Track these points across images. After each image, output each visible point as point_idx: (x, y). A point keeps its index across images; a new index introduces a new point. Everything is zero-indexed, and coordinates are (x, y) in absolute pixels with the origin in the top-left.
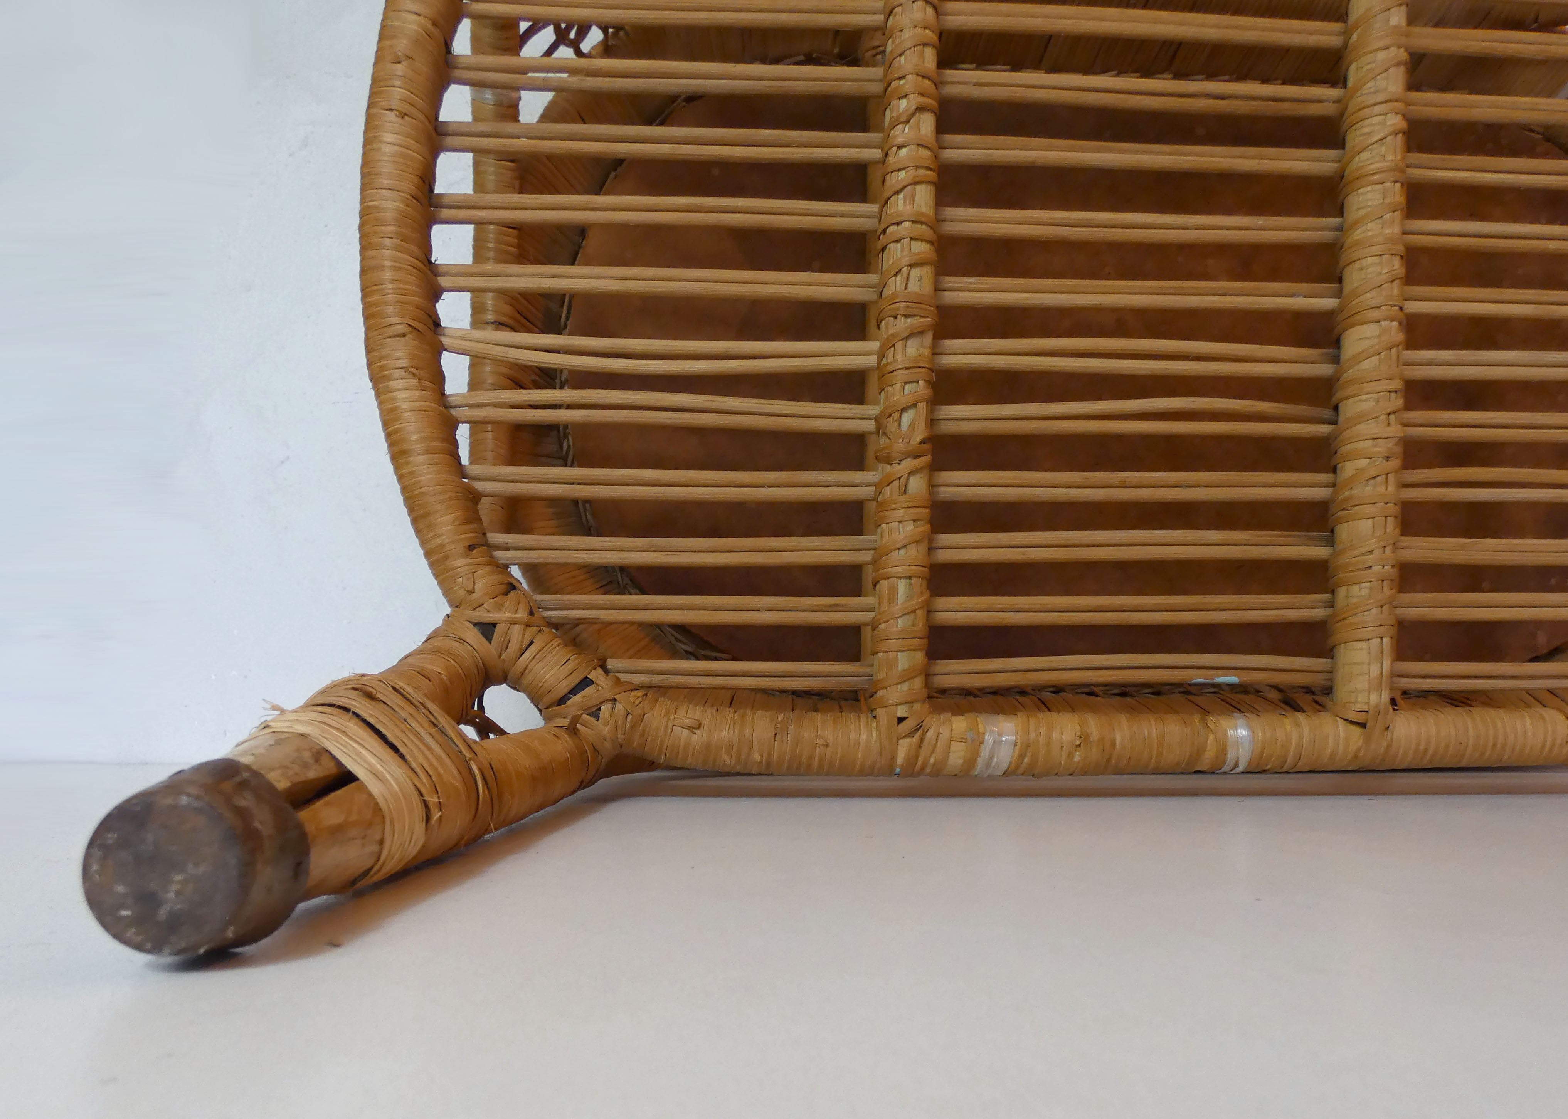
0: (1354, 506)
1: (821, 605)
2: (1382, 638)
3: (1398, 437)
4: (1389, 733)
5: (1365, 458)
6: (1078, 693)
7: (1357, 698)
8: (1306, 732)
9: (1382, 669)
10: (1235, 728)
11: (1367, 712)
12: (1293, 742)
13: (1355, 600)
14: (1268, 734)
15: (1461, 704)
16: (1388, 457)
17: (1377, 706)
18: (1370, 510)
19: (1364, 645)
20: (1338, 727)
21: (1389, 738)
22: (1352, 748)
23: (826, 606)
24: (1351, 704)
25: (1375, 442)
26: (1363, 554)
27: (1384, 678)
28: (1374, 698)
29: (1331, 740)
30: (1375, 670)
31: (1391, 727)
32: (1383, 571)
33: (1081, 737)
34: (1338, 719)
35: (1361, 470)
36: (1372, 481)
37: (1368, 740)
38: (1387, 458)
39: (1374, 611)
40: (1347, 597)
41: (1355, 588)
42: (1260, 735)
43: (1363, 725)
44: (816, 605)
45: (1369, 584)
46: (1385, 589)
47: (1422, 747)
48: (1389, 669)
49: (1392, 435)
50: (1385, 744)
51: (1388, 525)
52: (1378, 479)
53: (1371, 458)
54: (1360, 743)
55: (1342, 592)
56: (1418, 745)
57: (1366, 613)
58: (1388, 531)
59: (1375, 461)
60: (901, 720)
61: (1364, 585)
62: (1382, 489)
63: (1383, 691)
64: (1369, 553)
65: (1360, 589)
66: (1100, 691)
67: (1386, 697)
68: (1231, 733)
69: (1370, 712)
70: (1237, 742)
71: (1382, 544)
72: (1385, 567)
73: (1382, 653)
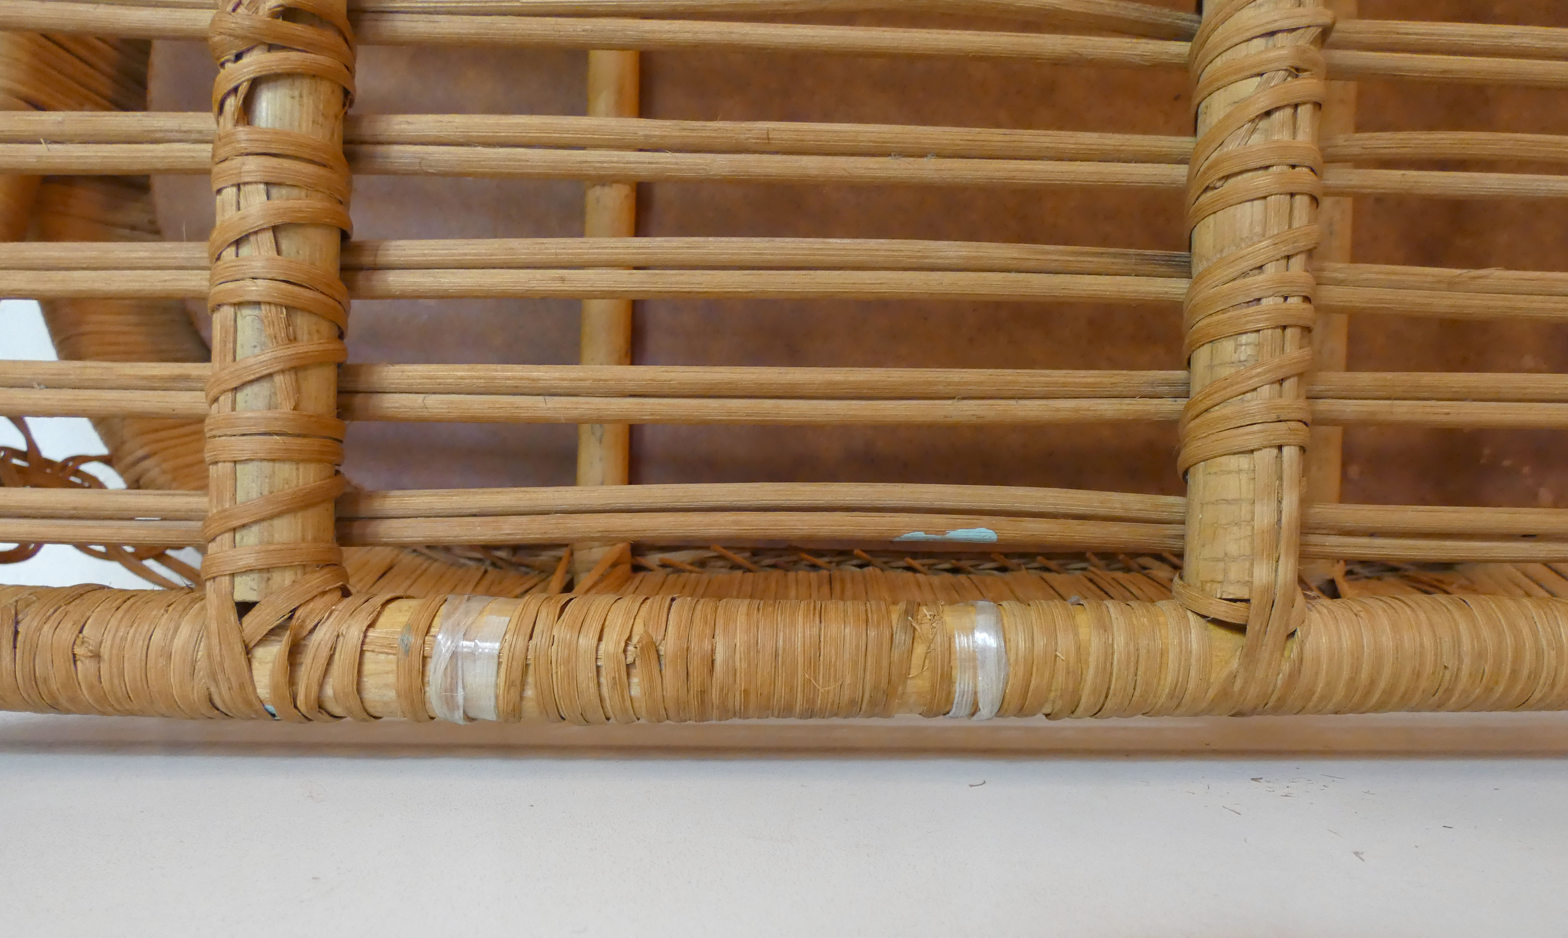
0: (1227, 177)
1: (154, 377)
2: (1280, 448)
3: (1318, 26)
4: (1294, 646)
5: (1252, 76)
6: (893, 568)
7: (1225, 572)
8: (1120, 641)
9: (1280, 512)
10: (971, 631)
11: (1247, 601)
12: (1092, 660)
13: (1227, 372)
14: (1040, 643)
15: (1429, 589)
16: (1297, 69)
17: (1269, 590)
18: (1261, 181)
19: (1243, 462)
20: (1188, 631)
21: (1294, 655)
22: (1218, 676)
23: (162, 378)
24: (1215, 585)
25: (1271, 41)
26: (1244, 274)
27: (1284, 534)
28: (1262, 574)
29: (1172, 655)
30: (1264, 515)
31: (1299, 633)
32: (1284, 306)
33: (636, 648)
34: (1190, 614)
35: (1240, 104)
36: (1263, 124)
37: (1250, 656)
38: (1296, 71)
39: (1265, 390)
40: (1211, 367)
41: (1228, 345)
42: (1022, 644)
43: (1240, 629)
44: (144, 378)
45: (1254, 335)
46: (1288, 348)
47: (1364, 676)
48: (1295, 514)
49: (1304, 22)
50: (1286, 667)
51: (1296, 213)
52: (1277, 116)
53: (1261, 75)
54: (1235, 664)
55: (1202, 357)
56: (1356, 669)
57: (1249, 395)
58: (1296, 224)
59: (1268, 81)
60: (244, 608)
61: (1244, 339)
62: (1284, 137)
63: (1282, 559)
64: (1257, 271)
65: (1238, 346)
66: (923, 565)
67: (1287, 569)
68: (961, 642)
69: (1252, 601)
70: (974, 658)
71: (1284, 250)
72: (1290, 300)
73: (1281, 478)
